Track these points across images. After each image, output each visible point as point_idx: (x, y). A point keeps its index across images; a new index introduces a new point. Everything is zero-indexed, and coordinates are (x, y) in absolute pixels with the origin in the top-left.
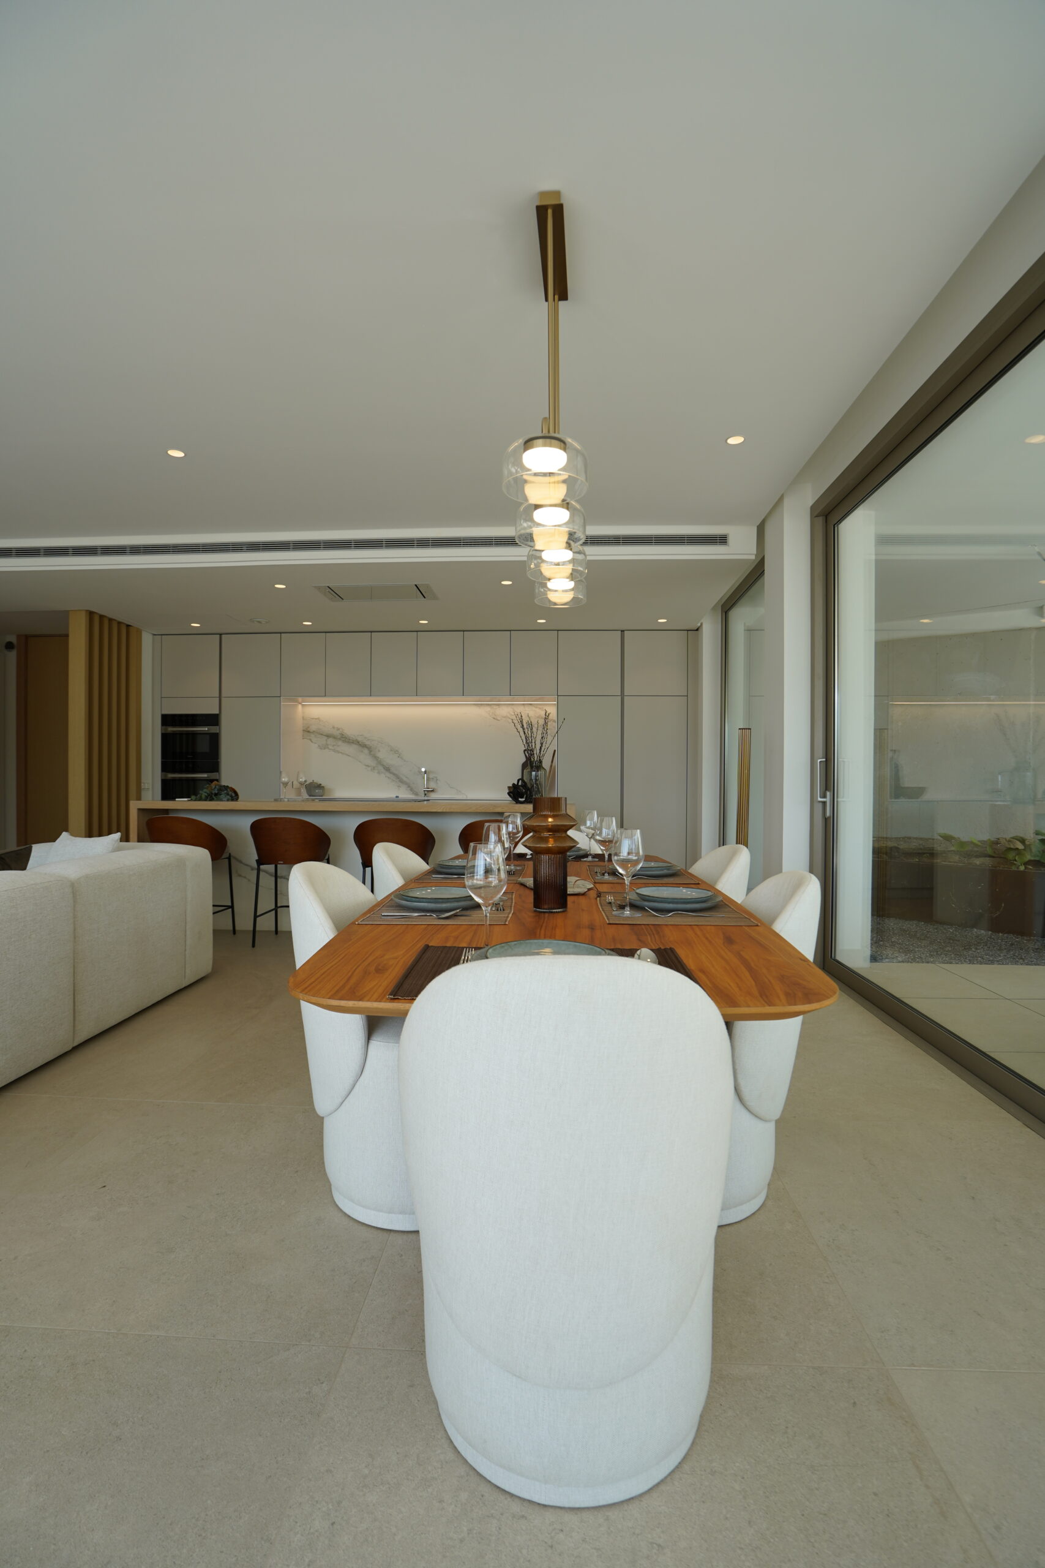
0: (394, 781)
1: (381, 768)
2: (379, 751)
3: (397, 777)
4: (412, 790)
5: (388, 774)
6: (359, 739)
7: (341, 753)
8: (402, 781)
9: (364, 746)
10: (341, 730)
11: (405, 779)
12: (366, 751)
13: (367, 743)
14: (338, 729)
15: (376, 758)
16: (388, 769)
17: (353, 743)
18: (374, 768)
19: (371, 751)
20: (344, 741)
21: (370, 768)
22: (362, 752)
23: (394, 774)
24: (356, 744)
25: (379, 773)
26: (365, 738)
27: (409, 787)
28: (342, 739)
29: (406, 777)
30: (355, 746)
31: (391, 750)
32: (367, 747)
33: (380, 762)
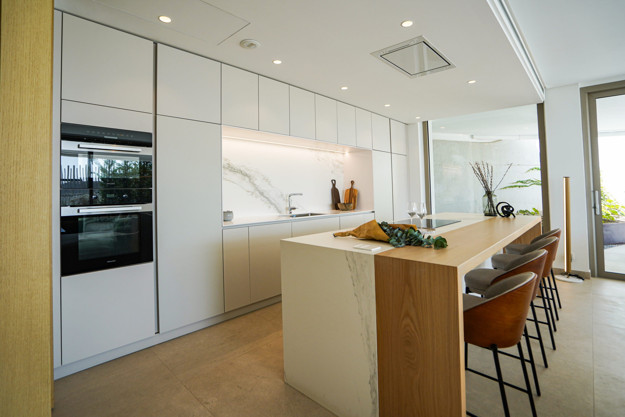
0: (266, 203)
1: (257, 193)
2: (256, 180)
3: (269, 200)
4: (277, 209)
5: (262, 198)
6: (242, 169)
7: (228, 180)
8: (271, 203)
9: (246, 175)
10: (228, 161)
11: (273, 201)
12: (247, 179)
13: (248, 172)
14: (226, 160)
15: (254, 185)
16: (262, 194)
17: (237, 172)
18: (253, 193)
19: (250, 179)
20: (231, 171)
21: (250, 194)
22: (244, 179)
23: (266, 198)
24: (239, 173)
25: (256, 197)
26: (246, 168)
27: (276, 207)
28: (229, 168)
29: (274, 200)
30: (239, 175)
31: (264, 179)
32: (247, 176)
33: (257, 189)
